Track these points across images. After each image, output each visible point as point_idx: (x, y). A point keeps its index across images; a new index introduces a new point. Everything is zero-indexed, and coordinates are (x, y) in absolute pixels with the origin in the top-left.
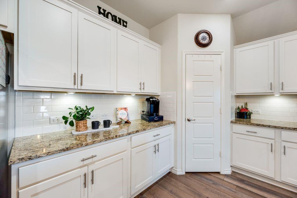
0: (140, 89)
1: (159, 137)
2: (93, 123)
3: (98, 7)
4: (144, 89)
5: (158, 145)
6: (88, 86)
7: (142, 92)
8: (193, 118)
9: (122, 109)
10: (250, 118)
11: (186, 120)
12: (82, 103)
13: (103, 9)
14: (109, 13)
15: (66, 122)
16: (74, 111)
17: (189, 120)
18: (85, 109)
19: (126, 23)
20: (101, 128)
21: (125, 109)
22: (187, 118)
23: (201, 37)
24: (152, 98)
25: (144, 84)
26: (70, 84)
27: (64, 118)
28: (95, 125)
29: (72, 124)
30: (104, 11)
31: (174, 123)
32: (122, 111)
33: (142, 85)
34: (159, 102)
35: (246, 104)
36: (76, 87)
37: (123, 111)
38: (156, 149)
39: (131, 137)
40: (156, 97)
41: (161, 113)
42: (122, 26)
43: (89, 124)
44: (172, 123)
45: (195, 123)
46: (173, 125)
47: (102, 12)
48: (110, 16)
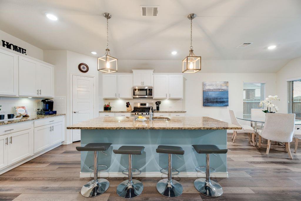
0: (38, 94)
1: (53, 122)
3: (2, 41)
4: (40, 94)
5: (53, 127)
7: (39, 96)
8: (78, 111)
9: (20, 107)
10: (110, 110)
11: (73, 112)
13: (6, 42)
14: (11, 45)
17: (75, 113)
19: (25, 50)
20: (6, 119)
21: (23, 107)
22: (74, 111)
23: (82, 67)
24: (47, 100)
25: (40, 91)
28: (2, 117)
30: (7, 43)
31: (65, 114)
32: (20, 108)
33: (39, 92)
34: (53, 102)
35: (109, 103)
38: (52, 129)
39: (34, 122)
40: (50, 99)
41: (54, 110)
42: (22, 53)
44: (63, 115)
45: (79, 114)
46: (64, 116)
47: (5, 43)
48: (12, 47)
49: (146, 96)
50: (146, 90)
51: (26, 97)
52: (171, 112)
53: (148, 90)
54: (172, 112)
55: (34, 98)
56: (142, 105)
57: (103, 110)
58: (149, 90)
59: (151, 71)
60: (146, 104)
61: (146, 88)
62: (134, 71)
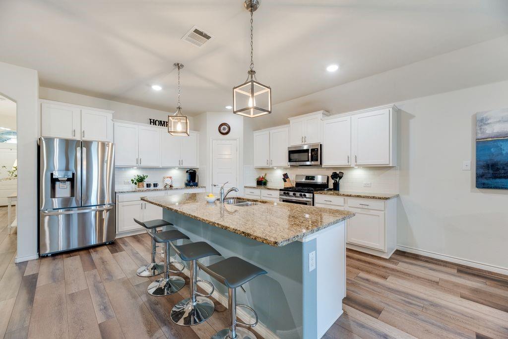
0: (180, 164)
2: (147, 184)
4: (182, 164)
6: (144, 164)
7: (181, 166)
9: (168, 177)
10: (266, 185)
11: (213, 186)
12: (141, 173)
15: (133, 183)
16: (137, 178)
18: (142, 176)
20: (152, 187)
21: (170, 177)
23: (222, 128)
24: (190, 170)
26: (135, 164)
27: (132, 180)
28: (148, 185)
29: (136, 184)
31: (205, 187)
33: (181, 162)
35: (265, 175)
36: (138, 165)
37: (169, 179)
43: (145, 185)
44: (202, 187)
46: (204, 188)
47: (152, 121)
48: (157, 123)
49: (308, 163)
50: (307, 151)
51: (174, 168)
52: (348, 196)
53: (310, 151)
54: (350, 196)
55: (180, 168)
56: (309, 179)
57: (255, 184)
58: (313, 150)
59: (319, 115)
60: (314, 177)
61: (305, 147)
62: (292, 120)
